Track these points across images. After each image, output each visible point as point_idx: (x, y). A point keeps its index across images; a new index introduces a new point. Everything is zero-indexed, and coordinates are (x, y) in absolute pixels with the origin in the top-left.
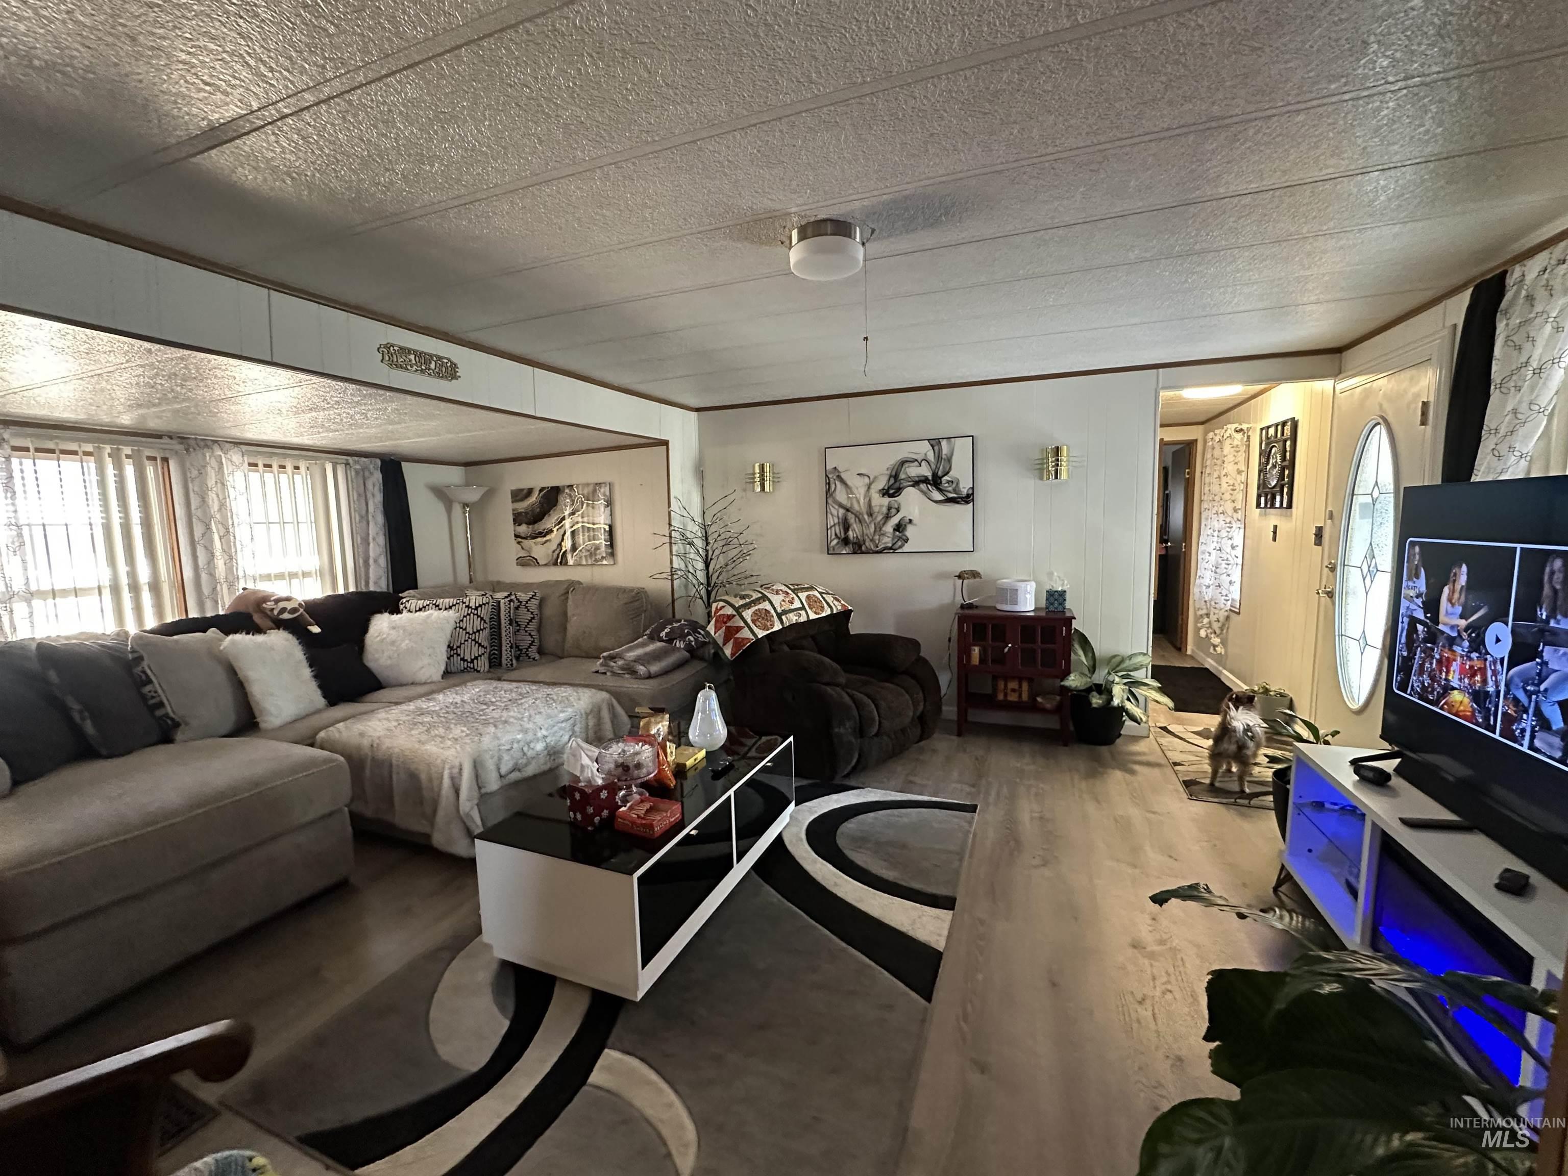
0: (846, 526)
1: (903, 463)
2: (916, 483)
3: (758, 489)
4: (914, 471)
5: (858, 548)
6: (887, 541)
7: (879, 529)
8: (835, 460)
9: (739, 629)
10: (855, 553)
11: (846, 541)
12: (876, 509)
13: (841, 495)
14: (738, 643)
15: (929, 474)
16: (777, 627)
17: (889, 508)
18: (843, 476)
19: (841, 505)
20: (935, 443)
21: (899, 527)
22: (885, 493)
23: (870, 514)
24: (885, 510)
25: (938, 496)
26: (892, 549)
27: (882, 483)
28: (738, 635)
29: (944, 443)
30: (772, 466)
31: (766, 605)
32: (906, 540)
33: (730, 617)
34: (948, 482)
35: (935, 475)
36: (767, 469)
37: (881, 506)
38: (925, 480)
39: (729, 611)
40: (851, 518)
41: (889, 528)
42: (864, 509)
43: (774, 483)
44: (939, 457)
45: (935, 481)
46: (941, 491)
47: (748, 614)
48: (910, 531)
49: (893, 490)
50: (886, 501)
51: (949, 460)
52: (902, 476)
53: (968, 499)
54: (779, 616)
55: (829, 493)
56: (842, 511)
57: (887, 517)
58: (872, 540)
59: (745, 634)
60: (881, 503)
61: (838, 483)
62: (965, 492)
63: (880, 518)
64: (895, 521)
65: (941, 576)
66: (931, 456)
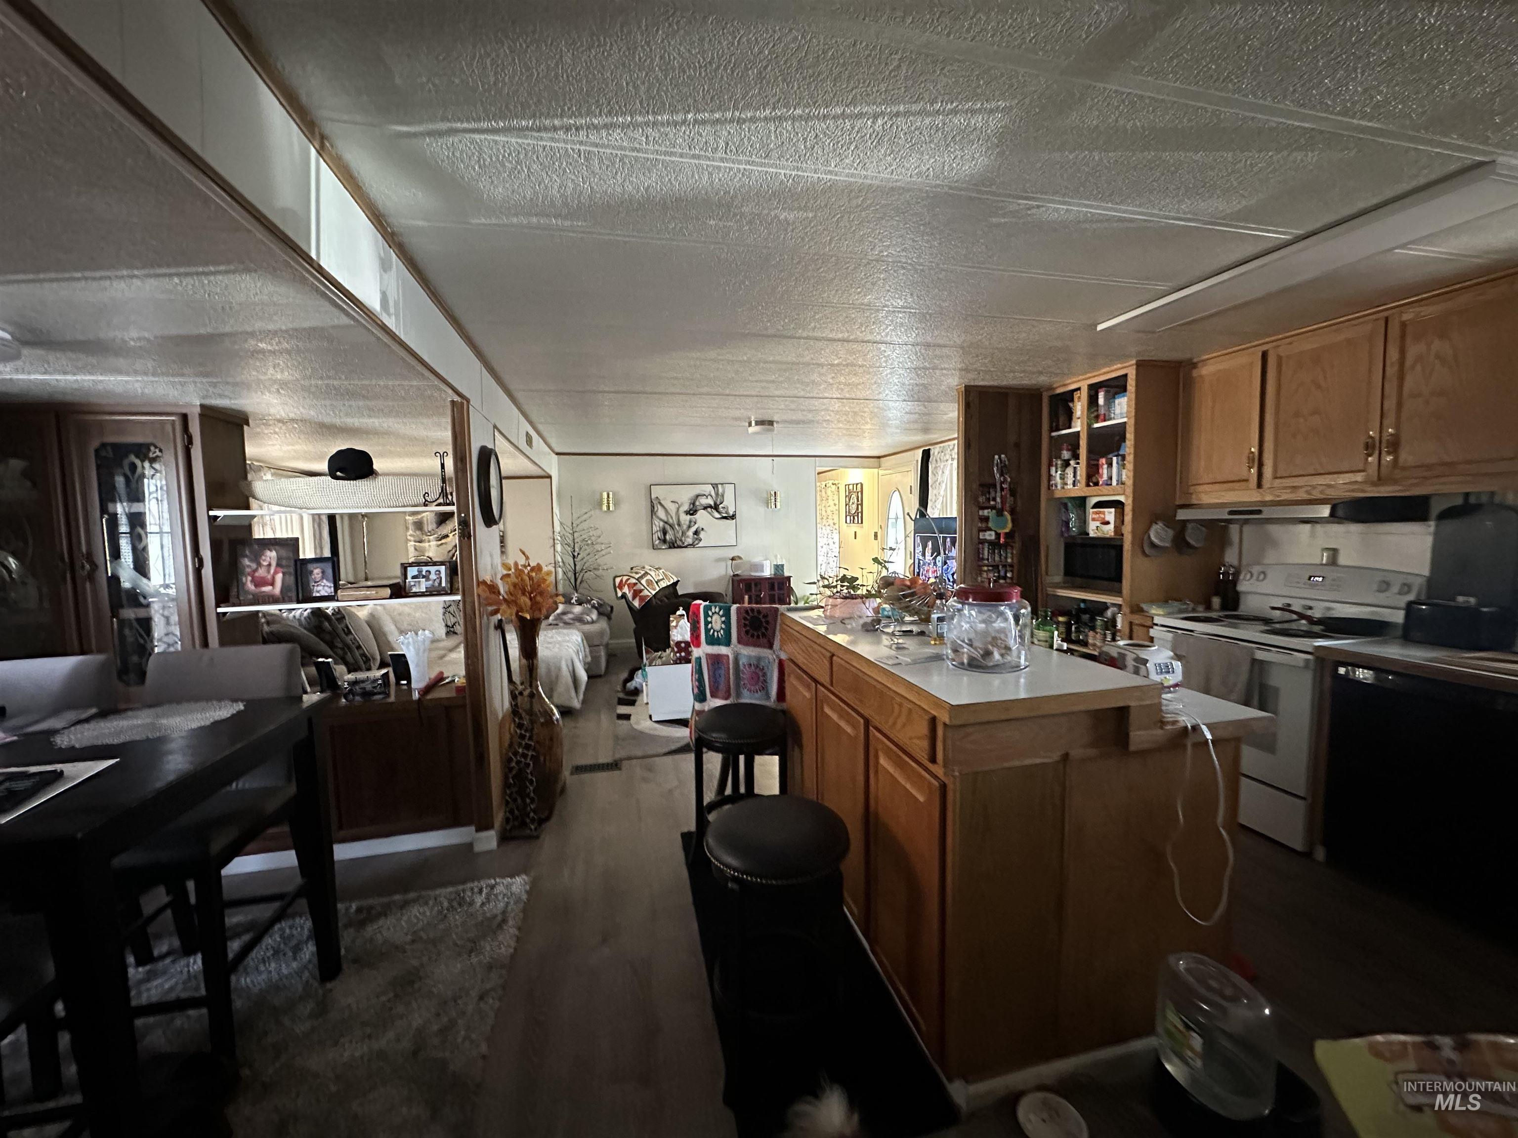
0: (665, 533)
1: (698, 496)
2: (705, 508)
3: (605, 508)
4: (704, 501)
5: (673, 545)
6: (689, 541)
7: (683, 533)
8: (656, 492)
9: (641, 591)
10: (670, 548)
11: (664, 541)
12: (682, 522)
13: (661, 513)
14: (642, 599)
15: (712, 503)
16: (658, 589)
17: (690, 522)
18: (662, 502)
19: (661, 520)
20: (715, 486)
21: (696, 533)
22: (688, 513)
23: (679, 525)
24: (688, 523)
25: (717, 515)
26: (692, 545)
27: (686, 507)
28: (642, 594)
29: (720, 486)
30: (614, 494)
31: (649, 577)
32: (700, 540)
33: (635, 584)
34: (723, 508)
35: (715, 504)
36: (611, 496)
37: (685, 521)
38: (711, 507)
39: (634, 581)
40: (668, 527)
41: (690, 533)
42: (675, 522)
43: (615, 505)
44: (717, 494)
45: (716, 507)
46: (719, 512)
47: (643, 581)
48: (702, 535)
49: (692, 512)
50: (689, 517)
51: (723, 496)
52: (697, 503)
53: (733, 517)
54: (657, 583)
55: (653, 512)
56: (662, 524)
57: (689, 527)
58: (681, 540)
59: (645, 593)
60: (685, 519)
61: (659, 507)
62: (731, 513)
63: (685, 527)
64: (693, 529)
65: (719, 560)
66: (713, 493)
